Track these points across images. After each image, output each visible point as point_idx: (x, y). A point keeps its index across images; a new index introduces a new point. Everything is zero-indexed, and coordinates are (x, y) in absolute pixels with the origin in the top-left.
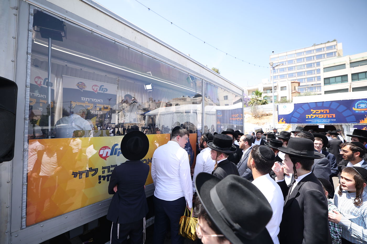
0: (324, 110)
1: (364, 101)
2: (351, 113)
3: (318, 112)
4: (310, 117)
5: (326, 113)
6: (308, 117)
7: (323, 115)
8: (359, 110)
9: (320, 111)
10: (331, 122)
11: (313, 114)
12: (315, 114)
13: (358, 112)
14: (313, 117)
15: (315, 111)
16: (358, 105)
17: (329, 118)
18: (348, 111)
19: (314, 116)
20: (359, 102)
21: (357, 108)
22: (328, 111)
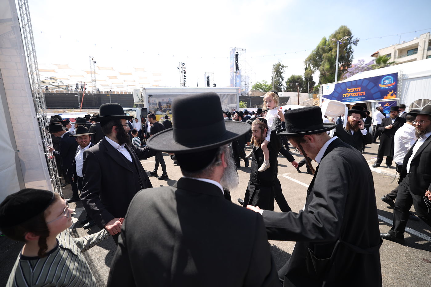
0: (357, 88)
1: (389, 76)
2: (377, 90)
3: (352, 90)
4: (346, 96)
5: (358, 91)
6: (345, 96)
7: (355, 93)
8: (384, 86)
9: (353, 89)
10: (362, 100)
11: (348, 93)
12: (350, 92)
13: (383, 88)
14: (348, 96)
15: (350, 90)
16: (384, 81)
17: (361, 96)
18: (376, 87)
19: (349, 94)
20: (385, 78)
21: (383, 84)
22: (360, 88)
